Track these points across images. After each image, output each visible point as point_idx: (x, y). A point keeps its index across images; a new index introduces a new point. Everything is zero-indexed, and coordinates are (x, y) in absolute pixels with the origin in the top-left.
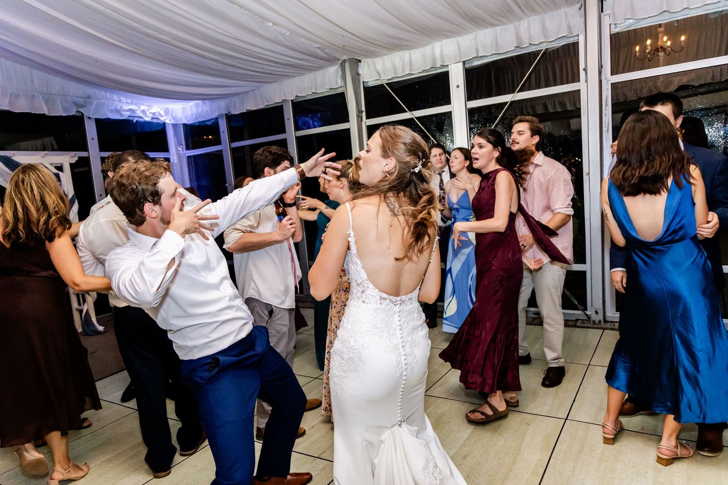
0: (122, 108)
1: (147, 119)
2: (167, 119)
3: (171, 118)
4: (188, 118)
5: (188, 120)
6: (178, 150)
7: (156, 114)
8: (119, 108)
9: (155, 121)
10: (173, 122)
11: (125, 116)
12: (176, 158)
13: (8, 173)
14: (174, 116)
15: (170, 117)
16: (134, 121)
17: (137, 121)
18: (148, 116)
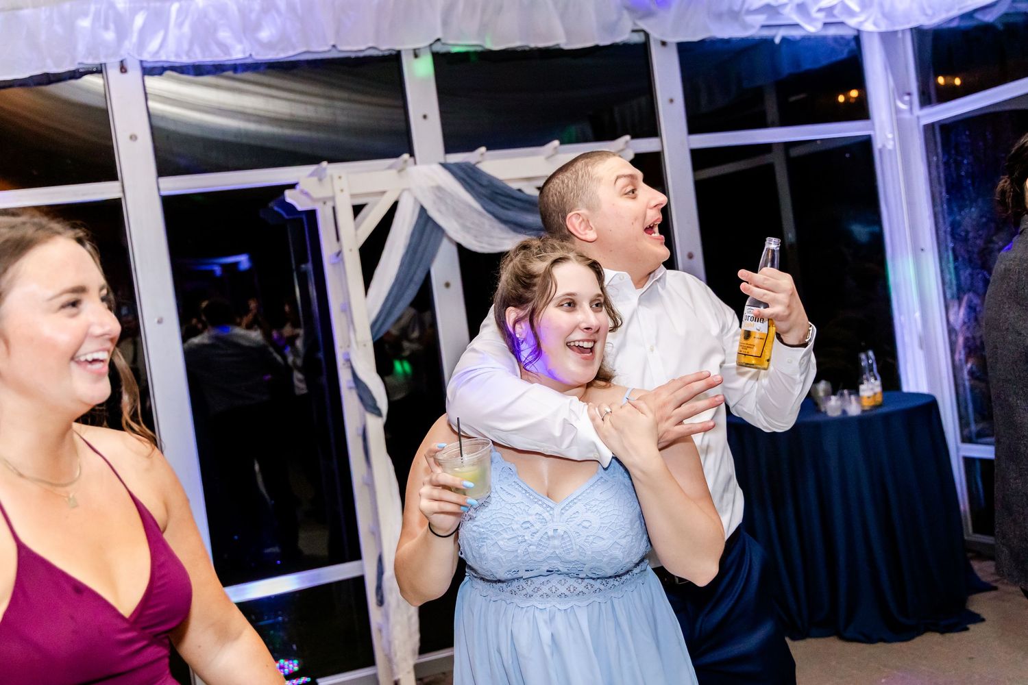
0: (746, 6)
1: (812, 28)
2: (865, 21)
3: (879, 16)
4: (930, 7)
5: (929, 12)
6: (898, 111)
7: (836, 12)
8: (736, 8)
9: (832, 32)
10: (884, 28)
11: (752, 27)
12: (890, 136)
13: (470, 206)
14: (887, 8)
15: (875, 12)
16: (777, 41)
17: (784, 39)
18: (815, 20)
